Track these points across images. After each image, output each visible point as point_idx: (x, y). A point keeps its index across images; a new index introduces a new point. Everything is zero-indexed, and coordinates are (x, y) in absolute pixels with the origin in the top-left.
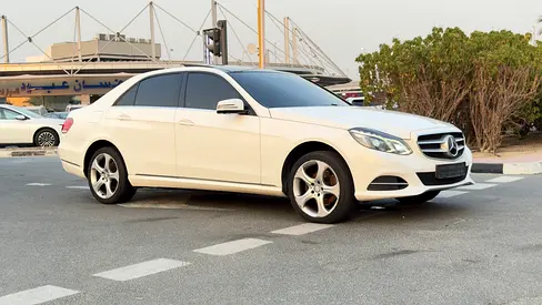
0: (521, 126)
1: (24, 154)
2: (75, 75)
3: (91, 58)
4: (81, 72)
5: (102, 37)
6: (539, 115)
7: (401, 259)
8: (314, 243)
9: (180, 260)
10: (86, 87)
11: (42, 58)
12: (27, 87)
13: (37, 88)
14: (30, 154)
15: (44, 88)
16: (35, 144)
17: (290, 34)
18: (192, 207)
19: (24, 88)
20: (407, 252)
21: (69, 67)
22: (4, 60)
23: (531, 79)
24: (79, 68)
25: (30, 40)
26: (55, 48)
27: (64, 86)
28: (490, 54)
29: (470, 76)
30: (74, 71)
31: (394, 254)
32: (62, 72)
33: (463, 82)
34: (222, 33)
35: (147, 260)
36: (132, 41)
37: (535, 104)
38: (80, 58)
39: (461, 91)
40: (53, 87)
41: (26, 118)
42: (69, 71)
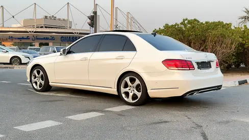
0: (227, 65)
1: (5, 68)
2: (33, 33)
3: (40, 26)
4: (35, 32)
5: (46, 17)
6: (235, 60)
7: (162, 125)
8: (124, 116)
9: (58, 121)
10: (37, 39)
11: (19, 25)
12: (11, 38)
13: (15, 39)
14: (7, 67)
15: (19, 39)
16: (10, 63)
17: (130, 20)
18: (72, 96)
19: (9, 38)
20: (166, 122)
21: (30, 30)
22: (1, 25)
23: (232, 44)
24: (34, 30)
25: (13, 17)
26: (25, 21)
27: (28, 38)
28: (214, 32)
29: (204, 41)
30: (32, 32)
31: (159, 123)
32: (27, 32)
33: (201, 44)
34: (95, 17)
35: (42, 121)
36: (59, 20)
37: (233, 55)
38: (35, 26)
39: (200, 47)
40: (23, 38)
41: (7, 52)
42: (30, 32)
